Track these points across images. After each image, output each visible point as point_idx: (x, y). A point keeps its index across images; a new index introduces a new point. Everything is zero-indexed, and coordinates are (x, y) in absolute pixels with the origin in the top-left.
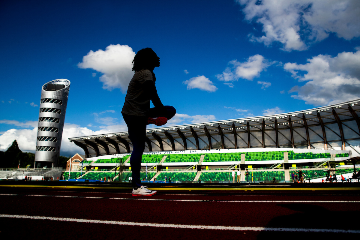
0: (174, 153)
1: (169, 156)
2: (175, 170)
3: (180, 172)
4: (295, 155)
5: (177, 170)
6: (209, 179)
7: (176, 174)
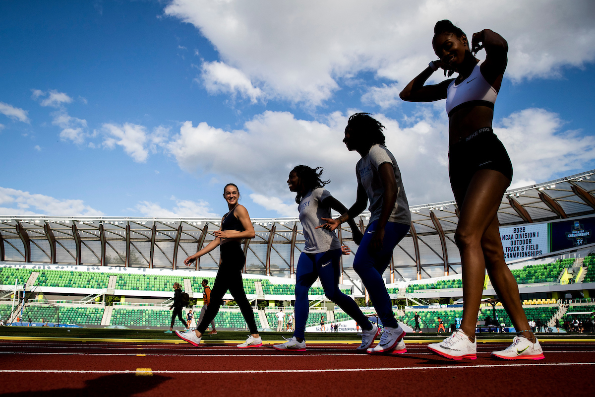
0: (53, 267)
1: (44, 273)
2: (59, 302)
3: (69, 306)
4: (273, 287)
5: (62, 302)
6: (132, 323)
7: (62, 309)
